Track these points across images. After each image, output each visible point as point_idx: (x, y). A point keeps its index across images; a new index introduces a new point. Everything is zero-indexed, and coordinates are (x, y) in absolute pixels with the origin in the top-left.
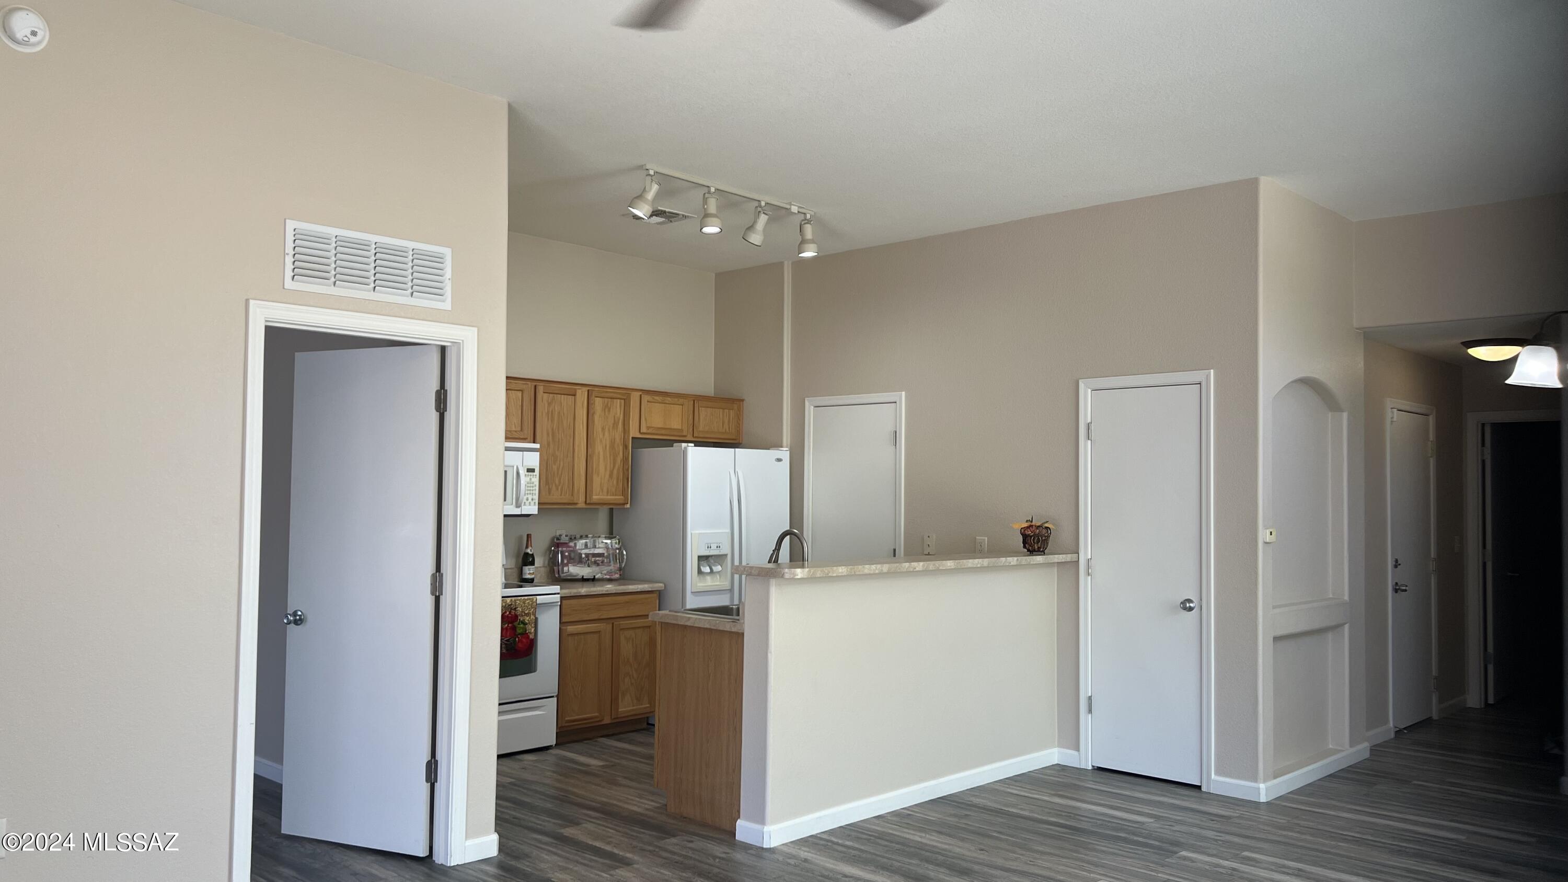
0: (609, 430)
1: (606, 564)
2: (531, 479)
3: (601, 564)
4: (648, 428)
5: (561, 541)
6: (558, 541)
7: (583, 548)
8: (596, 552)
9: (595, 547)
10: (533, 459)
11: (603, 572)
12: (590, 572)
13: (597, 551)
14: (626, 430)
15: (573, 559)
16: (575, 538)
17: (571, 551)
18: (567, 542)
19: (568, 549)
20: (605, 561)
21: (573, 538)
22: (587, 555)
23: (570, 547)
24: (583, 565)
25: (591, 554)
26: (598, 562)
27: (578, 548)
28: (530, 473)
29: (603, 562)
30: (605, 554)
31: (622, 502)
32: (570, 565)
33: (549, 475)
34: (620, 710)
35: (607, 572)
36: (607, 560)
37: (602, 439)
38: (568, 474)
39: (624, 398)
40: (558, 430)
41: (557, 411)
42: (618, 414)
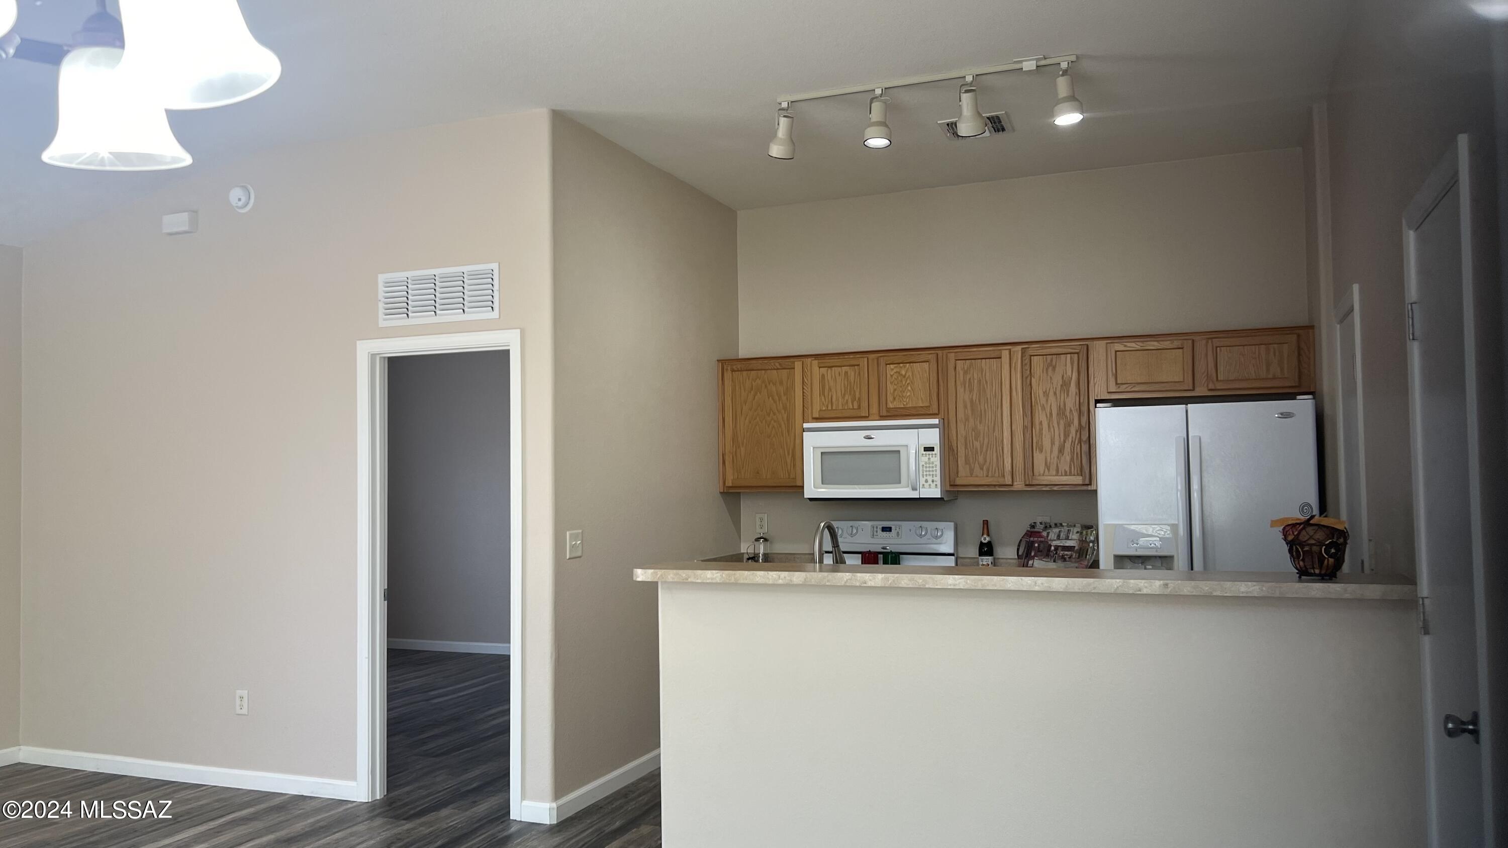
2: (929, 459)
5: (1036, 530)
6: (1033, 530)
10: (932, 437)
13: (1068, 543)
15: (1041, 551)
16: (1050, 526)
17: (1041, 542)
18: (1041, 531)
19: (1039, 539)
21: (1048, 526)
22: (1057, 548)
23: (1042, 537)
25: (1060, 546)
26: (1066, 557)
27: (1049, 538)
28: (928, 453)
30: (1076, 548)
31: (1080, 482)
32: (1035, 558)
33: (970, 453)
36: (1076, 555)
37: (1045, 406)
38: (996, 452)
39: (1078, 351)
40: (980, 401)
41: (977, 379)
42: (1069, 373)
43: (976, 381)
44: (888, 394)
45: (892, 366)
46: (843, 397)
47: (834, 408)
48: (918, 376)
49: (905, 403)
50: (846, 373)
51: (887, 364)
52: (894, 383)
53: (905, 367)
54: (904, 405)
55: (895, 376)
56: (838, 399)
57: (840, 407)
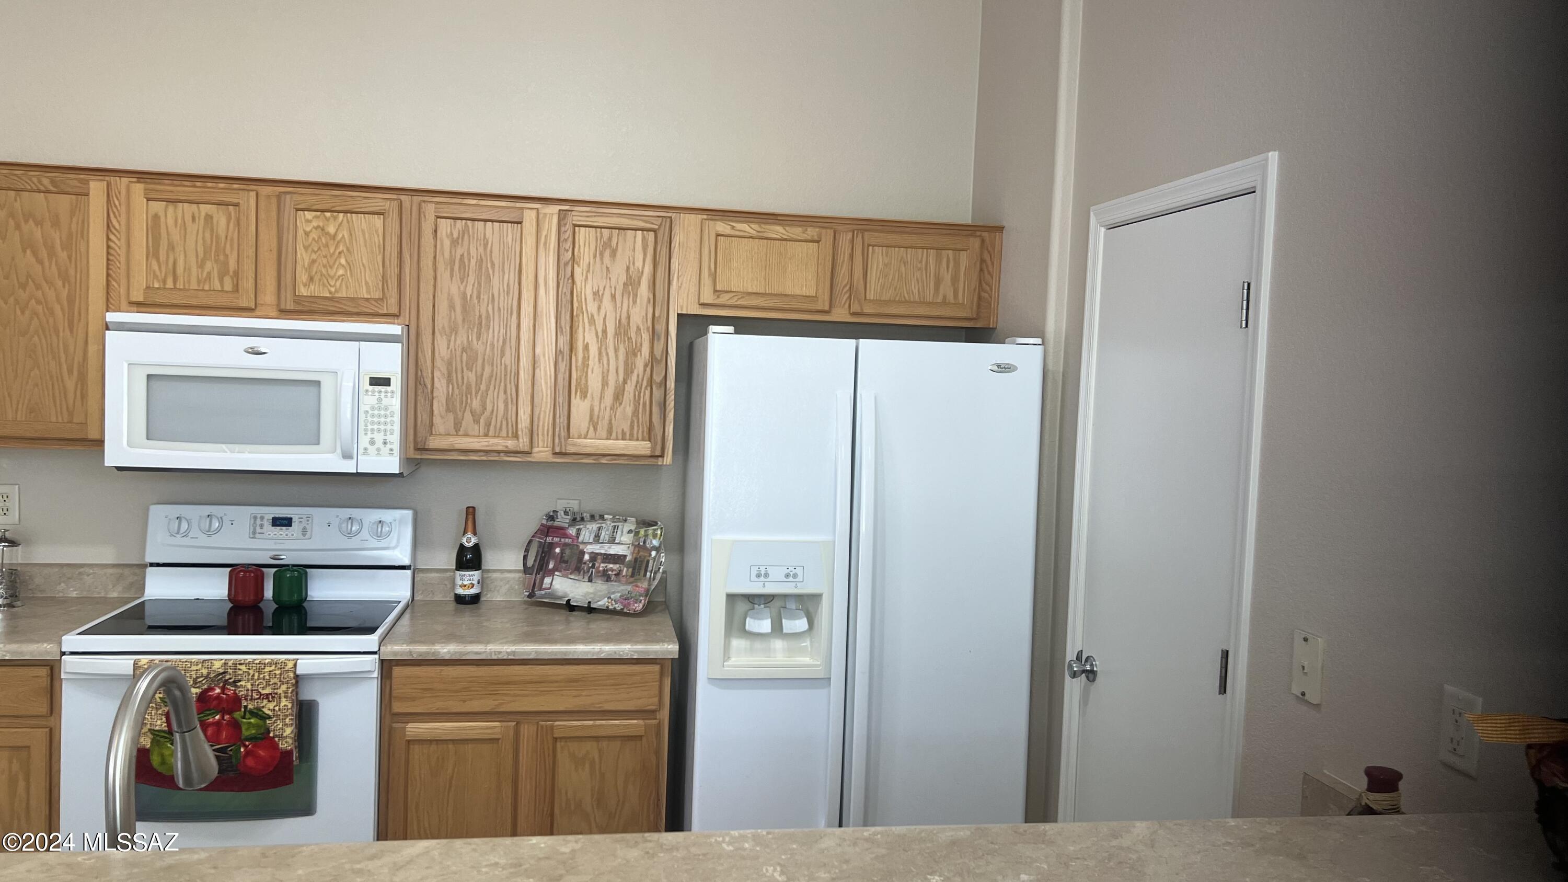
0: (613, 297)
1: (624, 580)
2: (380, 400)
3: (613, 578)
4: (722, 292)
5: (556, 523)
6: (550, 523)
7: (591, 541)
8: (612, 552)
9: (612, 541)
11: (612, 596)
12: (588, 593)
13: (614, 550)
14: (659, 298)
16: (582, 519)
18: (567, 525)
19: (563, 540)
20: (624, 573)
22: (594, 557)
23: (566, 536)
24: (580, 577)
25: (601, 554)
26: (610, 573)
28: (377, 388)
29: (618, 574)
30: (628, 559)
31: (647, 452)
32: (556, 573)
33: (456, 391)
35: (621, 597)
36: (627, 571)
37: (596, 317)
38: (505, 392)
39: (656, 227)
40: (478, 297)
41: (475, 257)
42: (639, 264)
43: (473, 262)
44: (299, 268)
45: (309, 215)
46: (201, 266)
47: (180, 285)
48: (362, 239)
49: (333, 290)
50: (209, 218)
51: (297, 210)
52: (310, 250)
53: (335, 218)
54: (330, 293)
55: (314, 235)
56: (190, 270)
57: (194, 285)
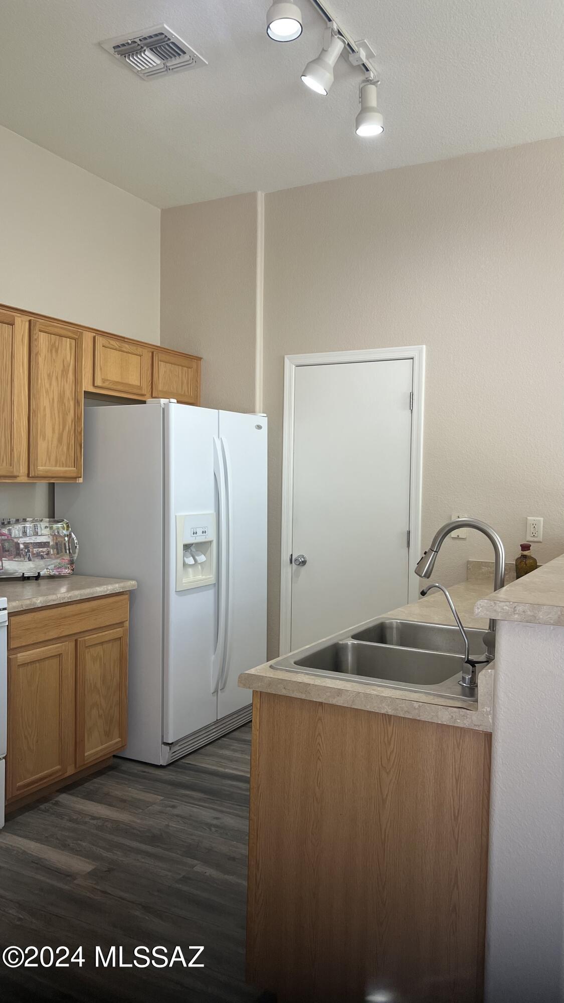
0: (57, 379)
1: (53, 556)
3: (45, 556)
4: (104, 380)
7: (21, 536)
8: (38, 541)
9: (36, 534)
11: (50, 567)
12: (32, 568)
13: (40, 539)
14: (77, 381)
15: (9, 552)
16: (9, 523)
17: (4, 540)
20: (52, 553)
21: (6, 522)
22: (27, 545)
23: (4, 535)
24: (22, 559)
25: (31, 543)
26: (42, 553)
27: (13, 535)
29: (48, 554)
30: (51, 543)
31: (74, 475)
34: (86, 754)
35: (55, 567)
37: (49, 390)
39: (77, 337)
42: (68, 358)
